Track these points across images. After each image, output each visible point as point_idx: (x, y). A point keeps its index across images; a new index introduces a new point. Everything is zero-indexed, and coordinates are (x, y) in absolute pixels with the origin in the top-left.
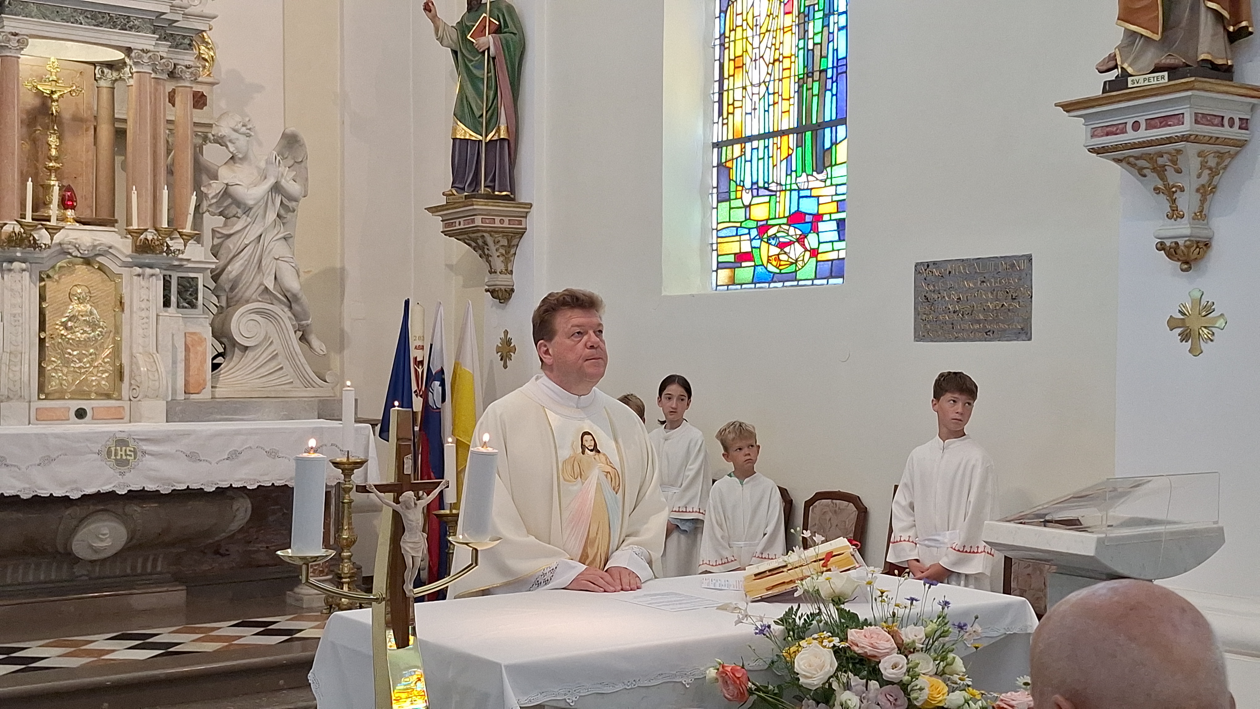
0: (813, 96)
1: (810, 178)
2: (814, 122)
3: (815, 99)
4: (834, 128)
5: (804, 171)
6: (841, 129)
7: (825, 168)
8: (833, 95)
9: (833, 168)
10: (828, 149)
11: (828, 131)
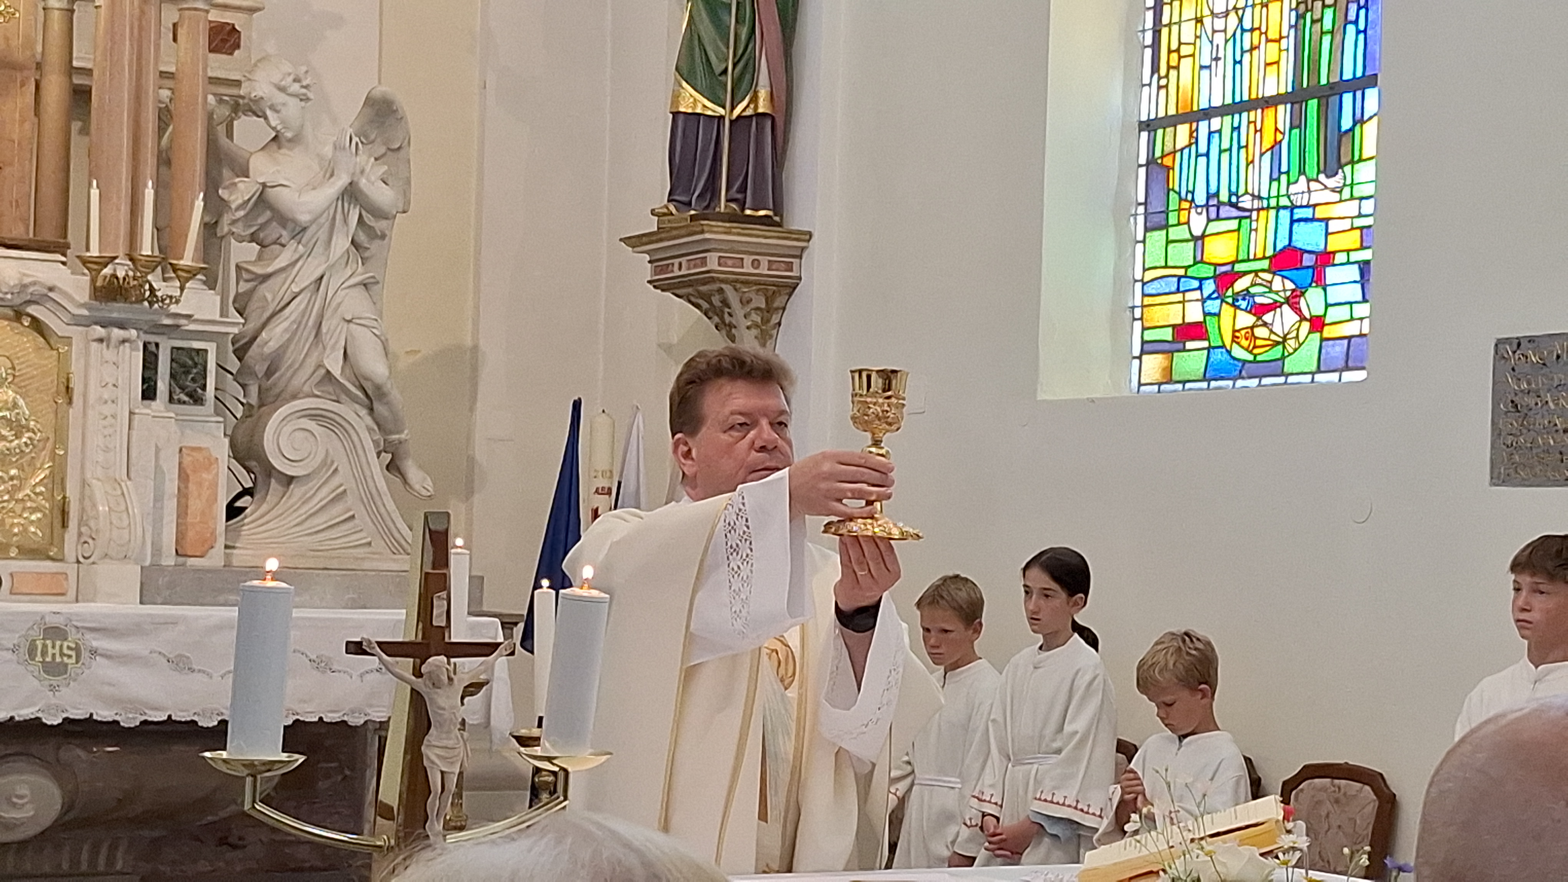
0: (1322, 33)
1: (1314, 185)
2: (1324, 81)
3: (1327, 39)
4: (1359, 94)
5: (1302, 172)
6: (1372, 95)
7: (1341, 167)
8: (1358, 32)
9: (1356, 166)
10: (1347, 132)
11: (1347, 98)
